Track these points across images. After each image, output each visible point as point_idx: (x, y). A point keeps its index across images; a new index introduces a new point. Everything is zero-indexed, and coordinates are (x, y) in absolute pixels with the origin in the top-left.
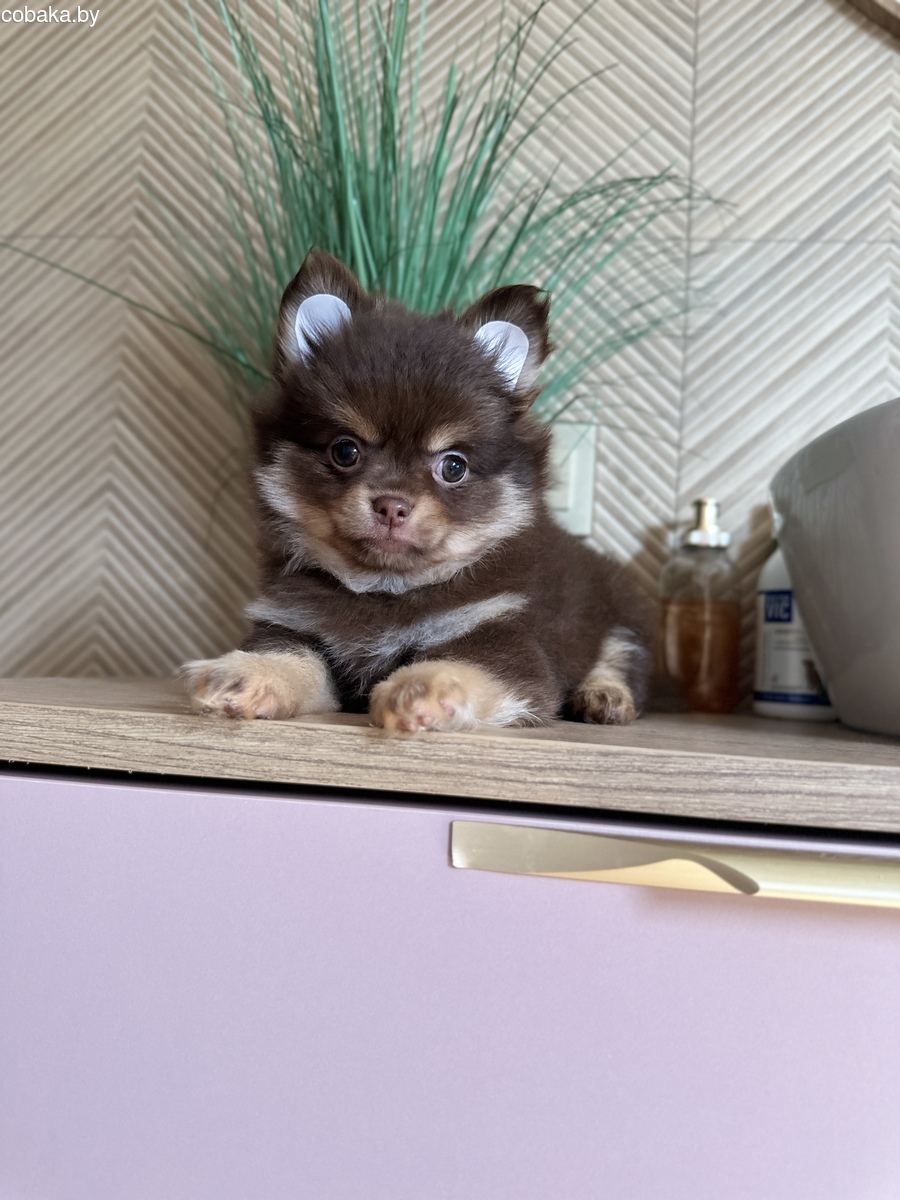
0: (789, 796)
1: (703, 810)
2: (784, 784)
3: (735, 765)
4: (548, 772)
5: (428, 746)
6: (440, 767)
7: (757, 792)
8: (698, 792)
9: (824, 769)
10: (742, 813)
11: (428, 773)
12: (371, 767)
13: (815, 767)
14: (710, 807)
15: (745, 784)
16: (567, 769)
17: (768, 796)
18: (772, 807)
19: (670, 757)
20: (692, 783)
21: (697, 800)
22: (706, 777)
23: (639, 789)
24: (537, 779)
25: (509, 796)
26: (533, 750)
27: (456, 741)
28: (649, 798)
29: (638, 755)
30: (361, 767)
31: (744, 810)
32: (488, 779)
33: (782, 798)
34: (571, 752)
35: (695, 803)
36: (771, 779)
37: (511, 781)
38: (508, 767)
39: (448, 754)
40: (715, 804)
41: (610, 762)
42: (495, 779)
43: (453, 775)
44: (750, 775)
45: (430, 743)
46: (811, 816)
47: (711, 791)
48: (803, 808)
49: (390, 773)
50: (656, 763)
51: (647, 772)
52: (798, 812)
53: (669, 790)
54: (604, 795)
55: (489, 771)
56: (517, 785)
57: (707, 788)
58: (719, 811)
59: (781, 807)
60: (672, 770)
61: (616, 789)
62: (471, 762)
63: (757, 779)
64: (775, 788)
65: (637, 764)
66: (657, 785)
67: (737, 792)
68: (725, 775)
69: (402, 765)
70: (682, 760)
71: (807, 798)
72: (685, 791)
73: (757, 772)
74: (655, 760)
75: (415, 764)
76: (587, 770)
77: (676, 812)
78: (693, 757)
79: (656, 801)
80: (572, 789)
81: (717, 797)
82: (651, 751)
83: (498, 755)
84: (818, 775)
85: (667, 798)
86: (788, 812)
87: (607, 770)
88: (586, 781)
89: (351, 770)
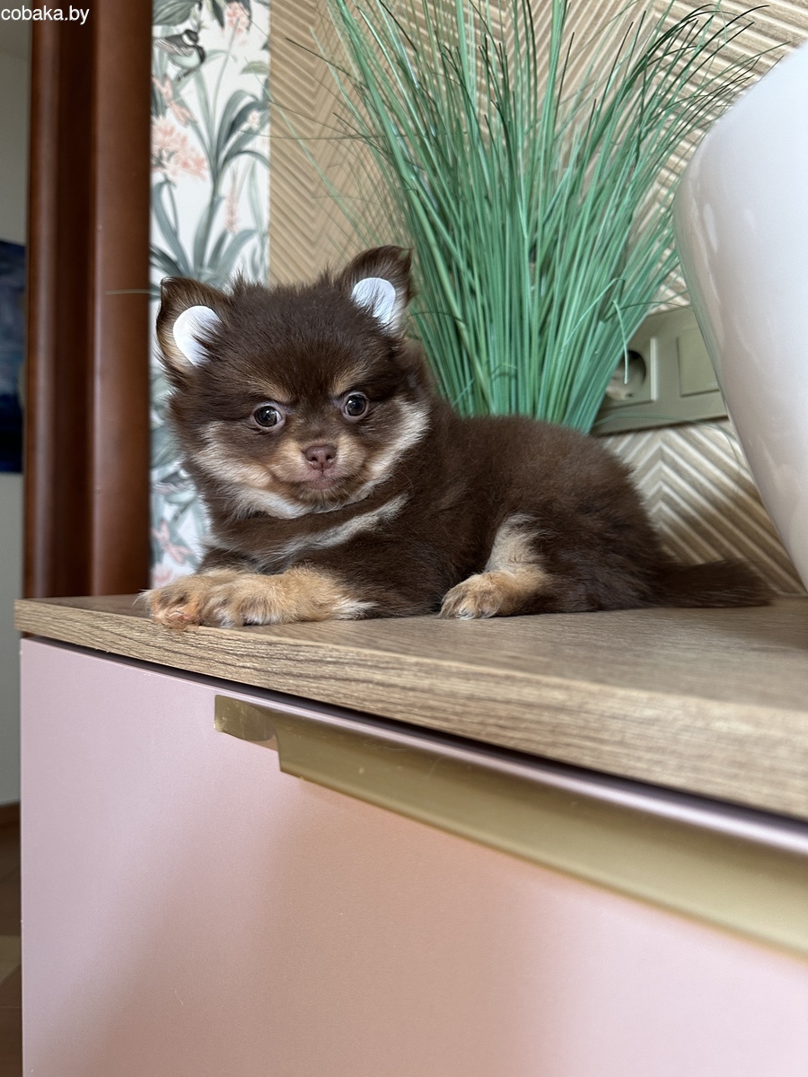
0: (365, 685)
1: (318, 694)
2: (363, 673)
3: (335, 654)
4: (245, 658)
5: (197, 637)
6: (201, 653)
7: (347, 680)
8: (315, 677)
9: (387, 659)
10: (339, 698)
11: (197, 658)
12: (176, 652)
13: (380, 657)
14: (322, 692)
15: (340, 672)
16: (253, 656)
17: (353, 683)
18: (356, 694)
19: (300, 646)
20: (311, 669)
21: (315, 685)
22: (319, 664)
23: (286, 674)
24: (241, 664)
25: (229, 677)
26: (239, 640)
27: (208, 633)
28: (291, 681)
29: (286, 644)
30: (173, 652)
31: (340, 695)
32: (220, 663)
33: (362, 686)
34: (255, 642)
35: (314, 687)
36: (355, 668)
37: (230, 665)
38: (229, 653)
39: (206, 643)
40: (324, 690)
41: (273, 650)
42: (224, 663)
43: (207, 659)
44: (343, 663)
45: (197, 635)
46: (380, 705)
47: (323, 677)
48: (375, 697)
49: (183, 656)
50: (294, 651)
51: (290, 659)
52: (372, 701)
53: (300, 676)
54: (271, 679)
55: (220, 657)
56: (232, 668)
57: (319, 674)
58: (328, 695)
59: (362, 695)
60: (302, 658)
61: (276, 673)
62: (213, 650)
63: (347, 668)
64: (357, 677)
65: (285, 652)
66: (295, 671)
67: (336, 679)
68: (329, 663)
69: (188, 651)
70: (307, 649)
71: (377, 687)
72: (307, 676)
73: (346, 661)
74: (294, 648)
75: (192, 651)
76: (263, 657)
77: (305, 695)
78: (312, 646)
79: (295, 685)
80: (256, 673)
81: (325, 683)
82: (291, 641)
83: (224, 644)
84: (382, 665)
85: (301, 682)
86: (364, 700)
87: (271, 658)
88: (263, 666)
89: (170, 654)
